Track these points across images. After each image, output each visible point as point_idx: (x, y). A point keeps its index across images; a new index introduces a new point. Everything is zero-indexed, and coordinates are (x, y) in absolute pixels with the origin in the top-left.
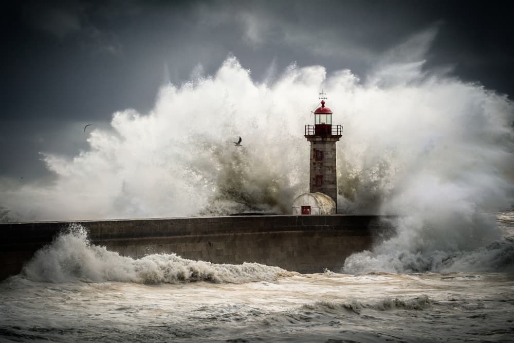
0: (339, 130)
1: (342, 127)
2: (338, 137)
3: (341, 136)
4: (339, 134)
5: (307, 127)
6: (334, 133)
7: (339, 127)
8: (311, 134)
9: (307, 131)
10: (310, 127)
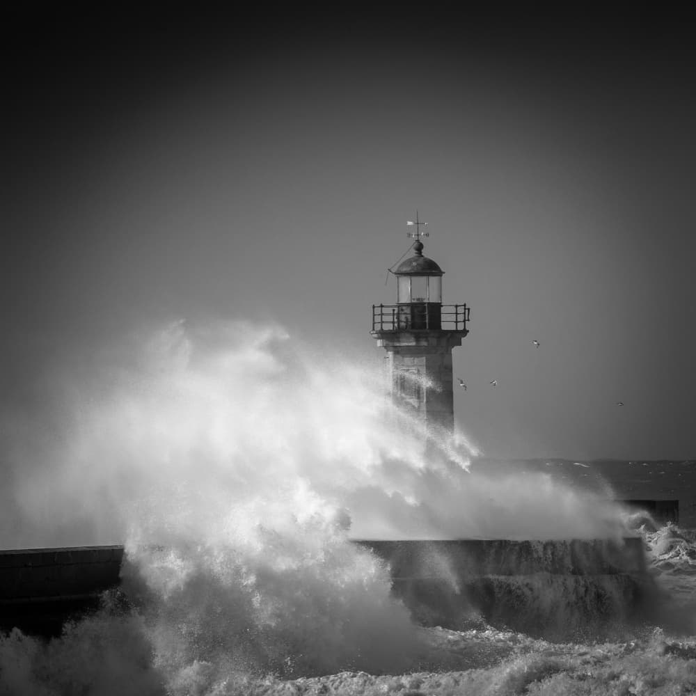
0: (461, 318)
1: (467, 310)
2: (456, 337)
3: (465, 332)
4: (461, 327)
5: (378, 311)
6: (447, 324)
7: (461, 310)
8: (388, 327)
9: (378, 319)
10: (385, 310)
